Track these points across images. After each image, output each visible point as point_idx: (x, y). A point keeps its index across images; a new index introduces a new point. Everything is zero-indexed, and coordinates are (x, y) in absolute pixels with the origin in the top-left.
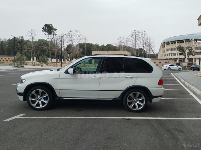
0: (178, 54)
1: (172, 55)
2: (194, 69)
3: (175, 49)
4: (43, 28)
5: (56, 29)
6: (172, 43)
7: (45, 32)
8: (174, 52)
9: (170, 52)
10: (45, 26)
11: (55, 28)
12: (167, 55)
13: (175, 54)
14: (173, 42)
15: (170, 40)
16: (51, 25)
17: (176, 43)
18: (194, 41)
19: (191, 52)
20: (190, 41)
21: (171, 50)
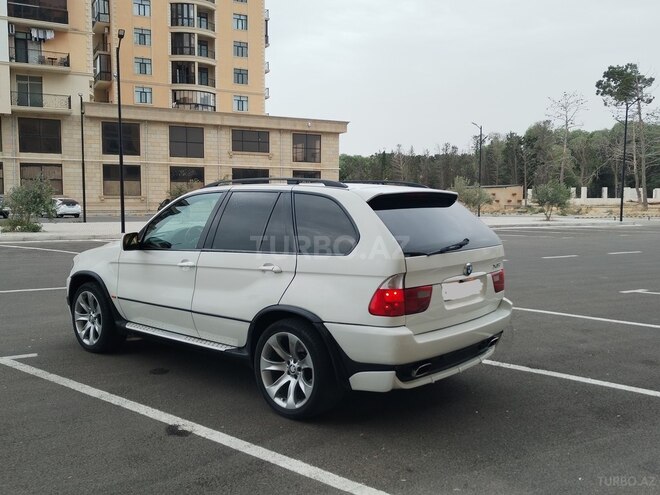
4: (599, 84)
5: (652, 80)
7: (608, 96)
10: (606, 75)
11: (647, 77)
16: (634, 67)
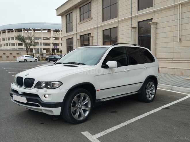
0: (17, 44)
1: (10, 45)
2: (49, 60)
3: (13, 39)
6: (8, 32)
8: (11, 42)
9: (7, 42)
12: (4, 45)
13: (13, 44)
14: (11, 31)
15: (6, 28)
17: (14, 31)
18: (32, 31)
19: (32, 42)
20: (28, 31)
21: (9, 39)
